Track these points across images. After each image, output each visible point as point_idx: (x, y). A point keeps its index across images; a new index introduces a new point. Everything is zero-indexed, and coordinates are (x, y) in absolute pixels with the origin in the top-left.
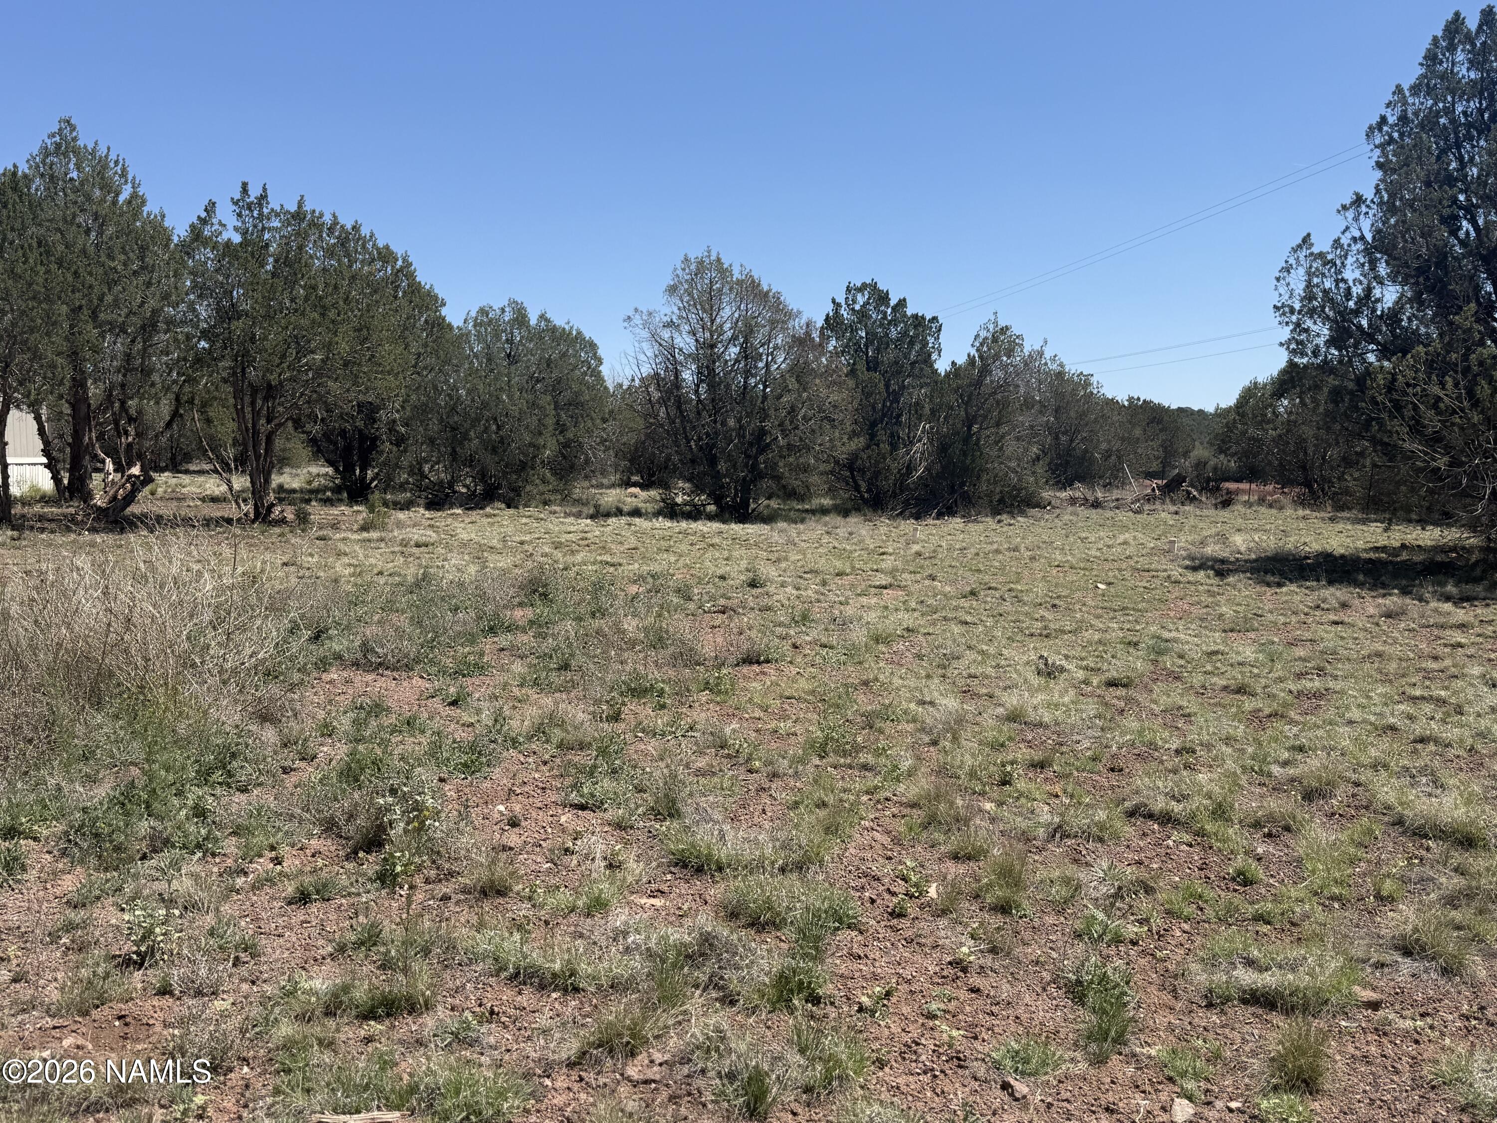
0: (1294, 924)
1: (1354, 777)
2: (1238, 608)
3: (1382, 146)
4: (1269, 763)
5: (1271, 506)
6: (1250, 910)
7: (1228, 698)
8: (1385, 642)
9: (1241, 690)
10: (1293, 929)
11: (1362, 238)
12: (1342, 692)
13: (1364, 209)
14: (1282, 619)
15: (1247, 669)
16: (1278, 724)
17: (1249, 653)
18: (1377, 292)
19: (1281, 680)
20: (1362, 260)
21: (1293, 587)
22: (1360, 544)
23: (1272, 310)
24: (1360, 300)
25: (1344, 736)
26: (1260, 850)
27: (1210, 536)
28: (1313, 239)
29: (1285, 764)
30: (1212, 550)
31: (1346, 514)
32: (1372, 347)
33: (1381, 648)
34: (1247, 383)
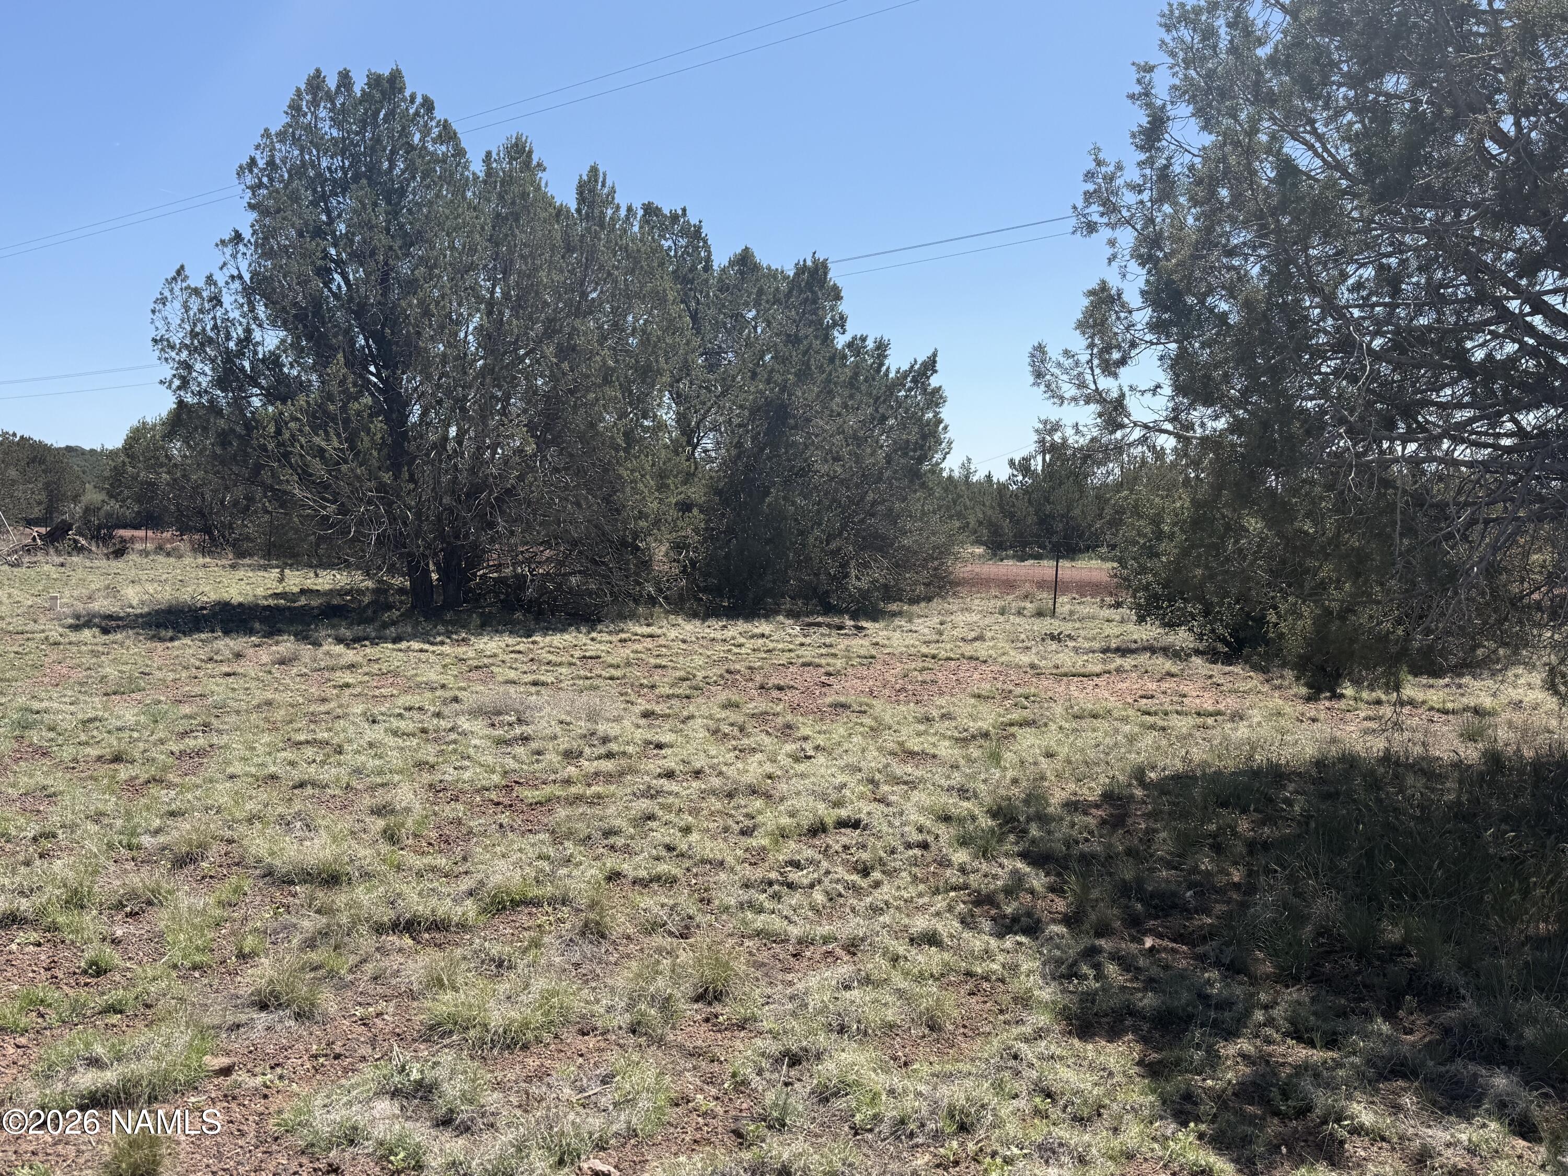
0: (148, 1006)
1: (228, 834)
2: (126, 668)
3: (254, 189)
4: (139, 835)
5: (168, 555)
6: (100, 1001)
7: (103, 770)
8: (276, 689)
9: (117, 759)
10: (148, 1012)
11: (240, 277)
12: (226, 747)
13: (241, 247)
14: (171, 676)
15: (126, 734)
16: (154, 790)
17: (130, 717)
18: (257, 335)
19: (162, 742)
20: (241, 301)
21: (187, 641)
22: (260, 591)
23: (151, 343)
24: (239, 341)
25: (222, 794)
26: (119, 933)
27: (99, 590)
28: (187, 272)
29: (157, 832)
30: (102, 605)
31: (247, 561)
32: (256, 391)
33: (270, 697)
34: (135, 423)
